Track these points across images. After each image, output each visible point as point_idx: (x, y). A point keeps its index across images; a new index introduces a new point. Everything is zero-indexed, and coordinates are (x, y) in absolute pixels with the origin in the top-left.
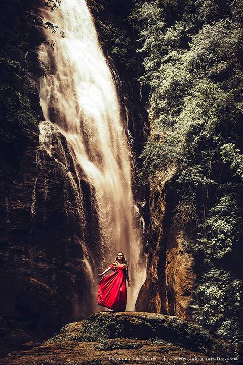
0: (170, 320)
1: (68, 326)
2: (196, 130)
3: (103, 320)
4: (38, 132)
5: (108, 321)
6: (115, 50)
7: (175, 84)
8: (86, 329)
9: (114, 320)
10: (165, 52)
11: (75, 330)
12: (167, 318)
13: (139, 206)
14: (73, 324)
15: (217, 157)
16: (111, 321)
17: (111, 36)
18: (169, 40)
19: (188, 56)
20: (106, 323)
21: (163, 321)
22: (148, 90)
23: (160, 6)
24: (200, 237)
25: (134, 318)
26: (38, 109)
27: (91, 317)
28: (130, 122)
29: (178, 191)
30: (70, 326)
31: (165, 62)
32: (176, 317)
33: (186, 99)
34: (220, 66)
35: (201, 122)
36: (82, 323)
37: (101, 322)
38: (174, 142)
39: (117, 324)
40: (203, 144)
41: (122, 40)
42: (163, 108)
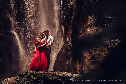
0: (75, 76)
1: (6, 80)
3: (30, 76)
5: (33, 77)
8: (18, 82)
9: (37, 76)
11: (11, 82)
12: (73, 75)
14: (9, 79)
16: (35, 77)
20: (31, 79)
21: (70, 77)
25: (51, 75)
27: (21, 75)
30: (8, 80)
32: (79, 75)
36: (15, 78)
37: (29, 78)
39: (39, 79)
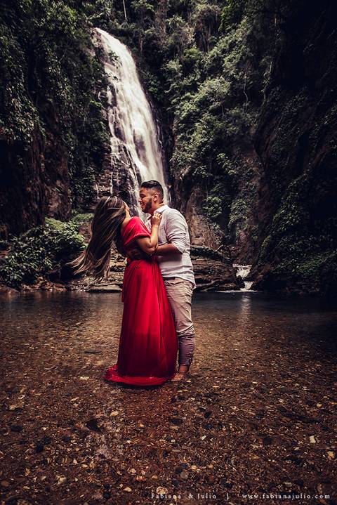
2: (203, 144)
4: (110, 144)
6: (150, 90)
7: (189, 115)
10: (183, 93)
13: (168, 187)
15: (214, 161)
17: (147, 80)
18: (185, 85)
19: (197, 97)
22: (173, 116)
23: (180, 63)
24: (205, 206)
26: (108, 129)
28: (161, 136)
29: (193, 180)
31: (184, 99)
33: (197, 124)
34: (216, 104)
35: (206, 140)
38: (191, 151)
40: (207, 153)
41: (155, 82)
42: (182, 129)
